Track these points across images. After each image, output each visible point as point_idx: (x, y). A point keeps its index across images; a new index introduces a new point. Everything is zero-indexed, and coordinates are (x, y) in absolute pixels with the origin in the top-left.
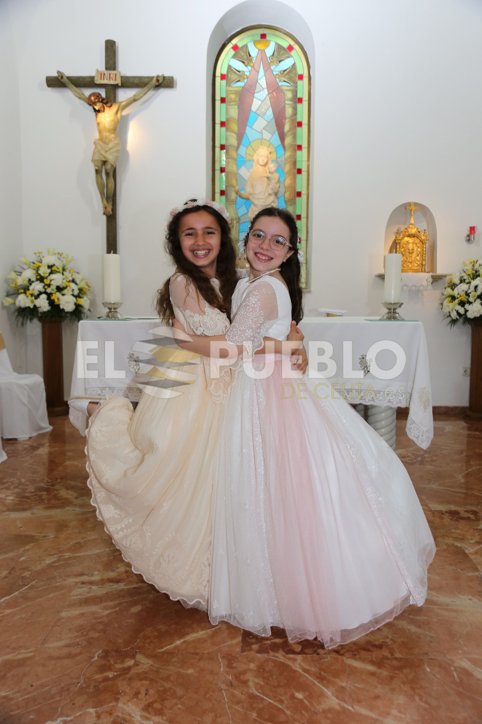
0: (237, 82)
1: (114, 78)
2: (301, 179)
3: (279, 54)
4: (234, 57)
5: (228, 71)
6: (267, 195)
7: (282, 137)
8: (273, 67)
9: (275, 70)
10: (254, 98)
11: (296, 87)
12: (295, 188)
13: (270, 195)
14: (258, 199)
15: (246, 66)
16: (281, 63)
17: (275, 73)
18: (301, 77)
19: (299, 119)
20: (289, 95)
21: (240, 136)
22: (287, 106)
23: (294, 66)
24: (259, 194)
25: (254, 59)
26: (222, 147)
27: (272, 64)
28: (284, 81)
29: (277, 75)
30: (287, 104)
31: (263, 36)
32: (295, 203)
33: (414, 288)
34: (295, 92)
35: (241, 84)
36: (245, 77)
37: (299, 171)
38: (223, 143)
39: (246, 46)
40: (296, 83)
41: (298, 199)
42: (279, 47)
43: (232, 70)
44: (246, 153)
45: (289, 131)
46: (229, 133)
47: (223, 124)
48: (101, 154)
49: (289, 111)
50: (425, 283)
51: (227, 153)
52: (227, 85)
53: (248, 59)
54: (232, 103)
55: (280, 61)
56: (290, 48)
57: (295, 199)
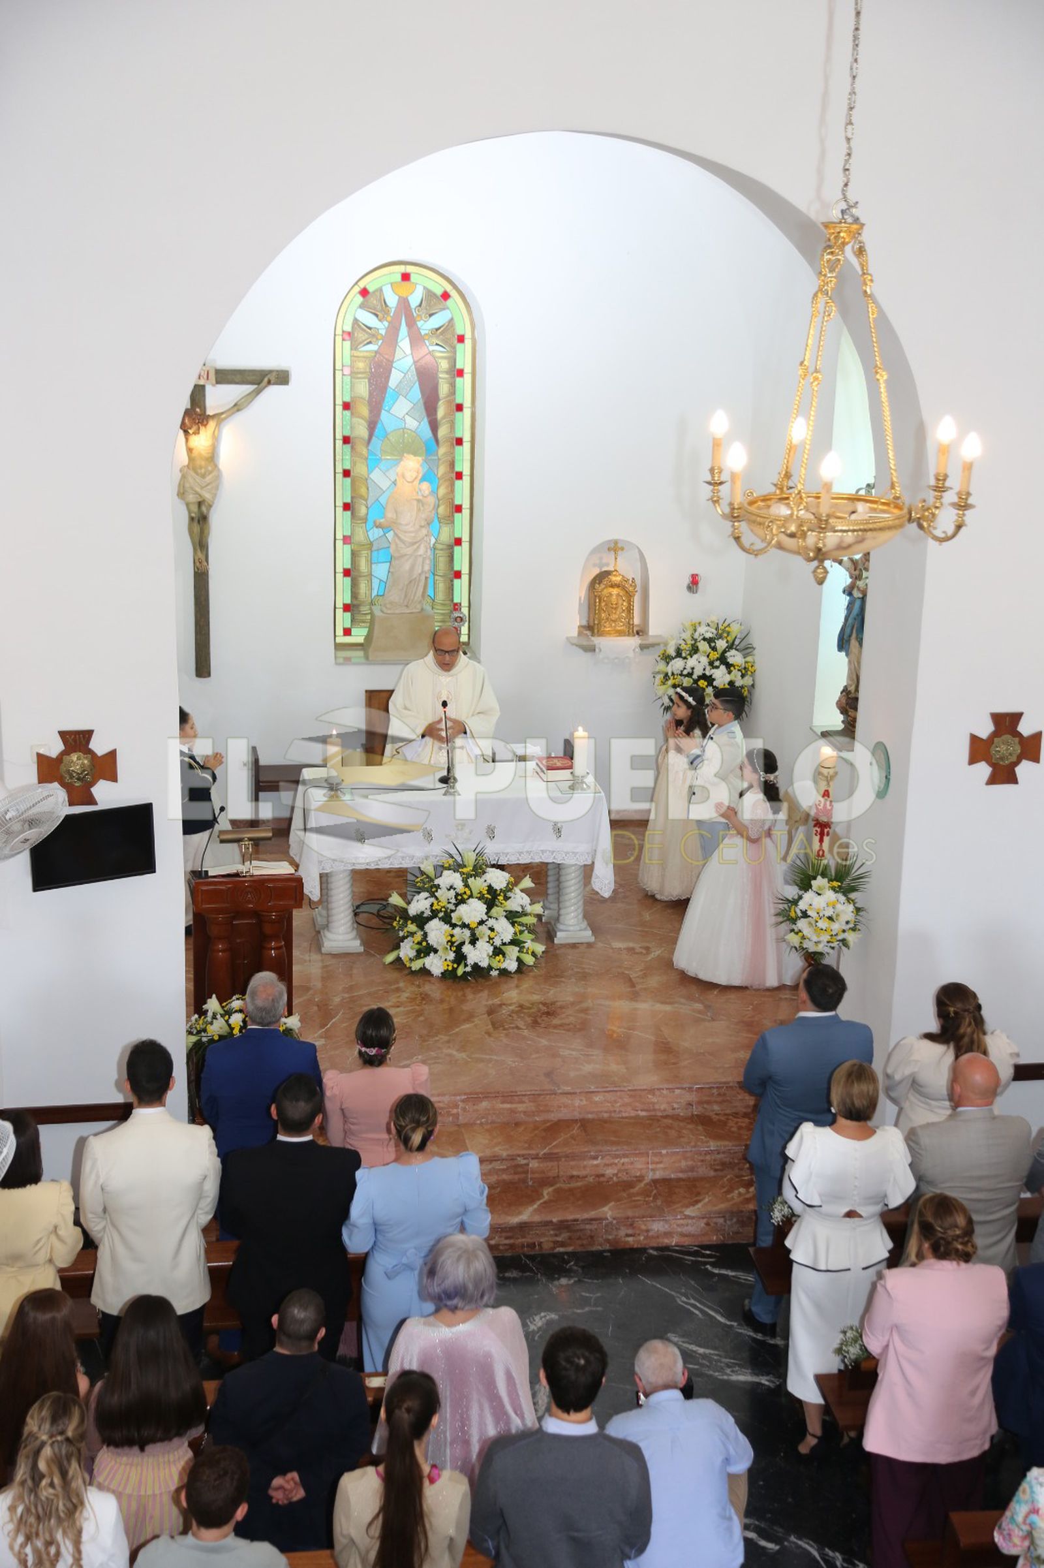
0: (368, 343)
1: (205, 377)
2: (463, 486)
3: (429, 305)
4: (362, 306)
5: (353, 327)
6: (417, 526)
7: (434, 426)
8: (420, 324)
9: (423, 328)
10: (393, 369)
11: (455, 353)
12: (453, 500)
13: (421, 527)
14: (405, 532)
15: (380, 320)
16: (433, 317)
17: (423, 332)
18: (461, 339)
19: (459, 401)
20: (444, 365)
21: (372, 426)
22: (440, 380)
23: (451, 324)
24: (407, 525)
25: (393, 310)
26: (346, 440)
27: (418, 319)
28: (437, 344)
29: (426, 334)
30: (440, 378)
31: (406, 277)
32: (453, 522)
33: (616, 661)
34: (453, 361)
35: (373, 347)
36: (379, 337)
37: (459, 476)
38: (347, 433)
39: (380, 290)
40: (454, 348)
41: (457, 515)
42: (429, 294)
43: (359, 326)
44: (381, 450)
45: (443, 418)
46: (356, 420)
47: (346, 406)
48: (197, 493)
49: (443, 389)
50: (631, 655)
51: (352, 448)
52: (351, 349)
53: (382, 310)
54: (360, 376)
55: (431, 315)
56: (446, 296)
57: (453, 516)
